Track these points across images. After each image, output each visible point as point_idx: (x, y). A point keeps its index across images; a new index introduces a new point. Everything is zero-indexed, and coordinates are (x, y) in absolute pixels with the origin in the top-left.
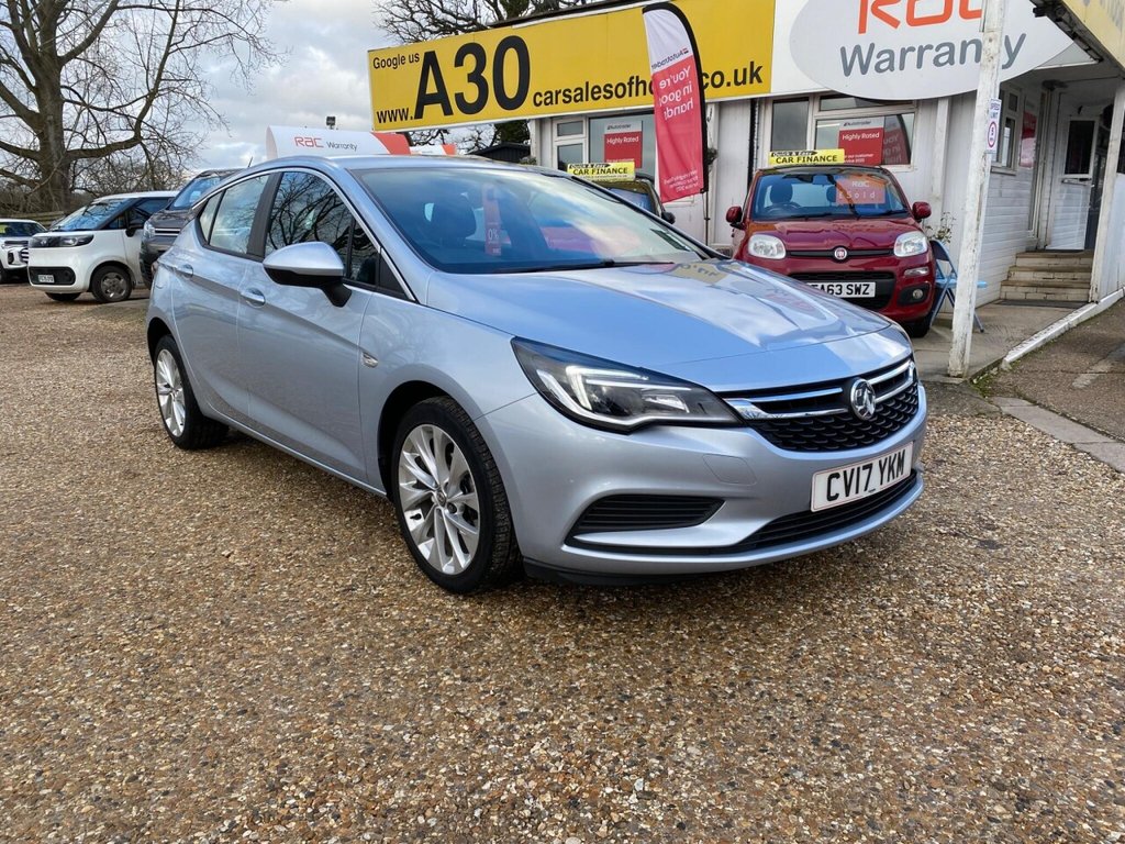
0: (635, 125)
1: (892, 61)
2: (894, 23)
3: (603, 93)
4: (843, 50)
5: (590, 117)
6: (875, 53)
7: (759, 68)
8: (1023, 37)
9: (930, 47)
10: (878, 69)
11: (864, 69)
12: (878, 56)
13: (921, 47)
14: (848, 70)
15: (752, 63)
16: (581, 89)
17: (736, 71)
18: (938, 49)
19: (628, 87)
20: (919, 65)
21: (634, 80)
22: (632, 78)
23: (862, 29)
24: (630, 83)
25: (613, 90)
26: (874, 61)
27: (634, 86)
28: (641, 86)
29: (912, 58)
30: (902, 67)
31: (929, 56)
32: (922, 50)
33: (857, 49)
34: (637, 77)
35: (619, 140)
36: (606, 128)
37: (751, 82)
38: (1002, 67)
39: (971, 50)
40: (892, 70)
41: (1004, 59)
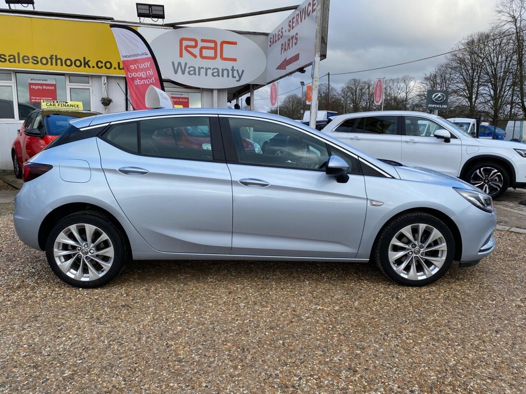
0: (51, 80)
1: (195, 71)
2: (195, 56)
3: (31, 60)
4: (173, 63)
5: (16, 72)
6: (187, 67)
8: (243, 71)
9: (210, 69)
10: (189, 73)
11: (183, 73)
12: (189, 68)
13: (206, 68)
14: (176, 72)
16: (14, 56)
17: (119, 63)
18: (213, 70)
19: (49, 60)
20: (206, 75)
21: (54, 57)
22: (52, 56)
23: (181, 56)
24: (51, 58)
25: (39, 60)
26: (187, 70)
27: (54, 61)
28: (59, 61)
29: (203, 71)
30: (199, 75)
31: (210, 72)
32: (207, 69)
33: (179, 64)
34: (56, 56)
35: (40, 87)
38: (237, 81)
39: (225, 72)
40: (195, 75)
41: (238, 78)
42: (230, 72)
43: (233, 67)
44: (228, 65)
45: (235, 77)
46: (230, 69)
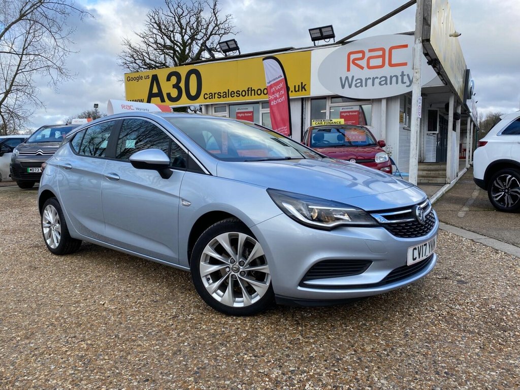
0: (250, 108)
1: (361, 83)
2: (362, 68)
3: (236, 94)
4: (341, 78)
5: (230, 105)
6: (354, 80)
7: (305, 85)
9: (377, 78)
10: (356, 86)
11: (350, 86)
12: (356, 81)
13: (373, 78)
14: (343, 87)
15: (302, 83)
16: (226, 93)
17: (295, 86)
18: (380, 79)
19: (247, 92)
20: (373, 85)
21: (250, 89)
22: (249, 88)
23: (349, 70)
24: (248, 90)
25: (240, 93)
26: (354, 83)
27: (250, 92)
28: (253, 92)
29: (370, 82)
30: (366, 86)
31: (377, 81)
32: (374, 79)
33: (347, 78)
34: (251, 88)
35: (243, 115)
36: (237, 109)
37: (302, 91)
38: (407, 86)
39: (394, 79)
40: (362, 87)
41: (408, 83)
42: (400, 78)
43: (403, 72)
44: (397, 71)
45: (405, 83)
46: (399, 74)
